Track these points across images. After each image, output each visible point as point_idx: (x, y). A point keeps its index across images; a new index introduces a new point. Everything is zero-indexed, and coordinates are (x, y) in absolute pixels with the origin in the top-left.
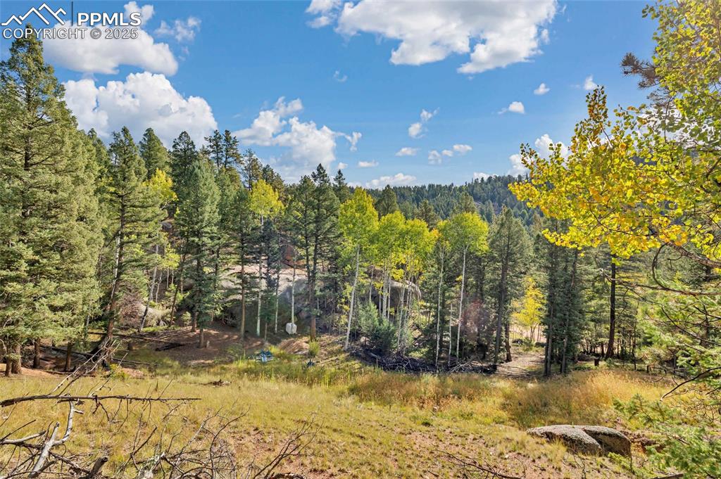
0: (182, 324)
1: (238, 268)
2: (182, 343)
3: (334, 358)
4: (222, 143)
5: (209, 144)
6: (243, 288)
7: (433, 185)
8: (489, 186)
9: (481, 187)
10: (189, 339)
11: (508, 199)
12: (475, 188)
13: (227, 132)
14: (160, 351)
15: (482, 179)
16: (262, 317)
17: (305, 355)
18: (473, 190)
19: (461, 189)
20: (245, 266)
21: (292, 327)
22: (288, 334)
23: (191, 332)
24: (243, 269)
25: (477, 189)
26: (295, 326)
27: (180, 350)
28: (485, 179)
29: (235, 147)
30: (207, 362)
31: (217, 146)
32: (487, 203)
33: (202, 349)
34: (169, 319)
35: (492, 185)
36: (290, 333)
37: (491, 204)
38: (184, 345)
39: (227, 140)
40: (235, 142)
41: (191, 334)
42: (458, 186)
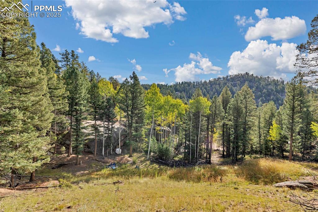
0: (60, 153)
1: (93, 122)
2: (66, 163)
3: (145, 164)
4: (70, 56)
5: (62, 57)
6: (96, 132)
7: (159, 84)
8: (182, 85)
9: (179, 86)
10: (68, 161)
11: (190, 91)
12: (177, 86)
13: (72, 51)
14: (55, 169)
15: (179, 83)
16: (105, 147)
17: (131, 163)
18: (176, 87)
19: (171, 86)
20: (97, 121)
21: (119, 151)
22: (117, 154)
23: (68, 157)
24: (95, 123)
25: (178, 87)
26: (121, 150)
27: (66, 167)
28: (181, 83)
29: (77, 60)
30: (86, 172)
31: (67, 58)
32: (182, 92)
33: (78, 165)
34: (53, 151)
35: (184, 85)
36: (118, 153)
37: (184, 93)
38: (67, 164)
39: (73, 56)
40: (77, 57)
41: (69, 158)
42: (170, 85)
